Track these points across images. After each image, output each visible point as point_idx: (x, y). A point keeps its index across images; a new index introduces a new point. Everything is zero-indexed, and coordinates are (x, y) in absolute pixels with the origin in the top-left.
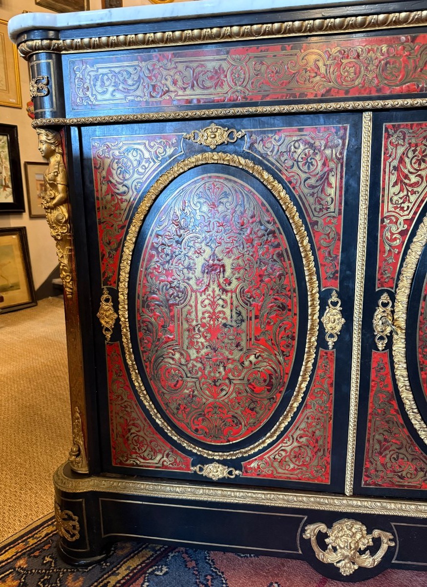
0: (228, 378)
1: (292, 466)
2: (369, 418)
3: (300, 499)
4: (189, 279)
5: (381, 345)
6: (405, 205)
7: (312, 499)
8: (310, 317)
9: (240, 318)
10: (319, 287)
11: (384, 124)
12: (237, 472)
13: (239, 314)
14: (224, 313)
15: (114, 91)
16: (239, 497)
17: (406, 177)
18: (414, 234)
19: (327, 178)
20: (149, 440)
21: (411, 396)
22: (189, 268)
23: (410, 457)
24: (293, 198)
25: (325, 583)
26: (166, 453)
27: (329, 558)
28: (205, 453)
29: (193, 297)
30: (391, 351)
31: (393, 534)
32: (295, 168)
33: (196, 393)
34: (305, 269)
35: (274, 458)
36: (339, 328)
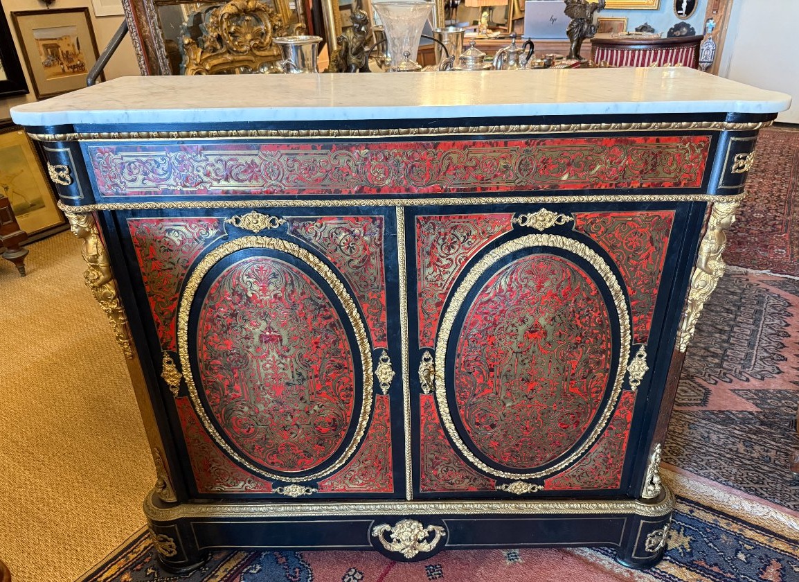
0: (297, 425)
1: (361, 482)
2: (421, 443)
3: (368, 507)
4: (248, 347)
5: (426, 391)
6: (439, 283)
7: (378, 507)
8: (364, 373)
9: (301, 378)
10: (371, 347)
11: (416, 216)
12: (314, 490)
13: (300, 374)
14: (286, 374)
15: (144, 179)
16: (316, 511)
17: (438, 260)
18: (447, 305)
19: (369, 261)
20: (230, 472)
21: (453, 427)
22: (247, 338)
23: (457, 469)
24: (339, 276)
25: (395, 563)
26: (248, 480)
27: (396, 547)
28: (283, 479)
29: (255, 362)
30: (435, 394)
31: (444, 527)
32: (339, 251)
33: (268, 436)
34: (356, 335)
35: (345, 477)
36: (390, 379)
